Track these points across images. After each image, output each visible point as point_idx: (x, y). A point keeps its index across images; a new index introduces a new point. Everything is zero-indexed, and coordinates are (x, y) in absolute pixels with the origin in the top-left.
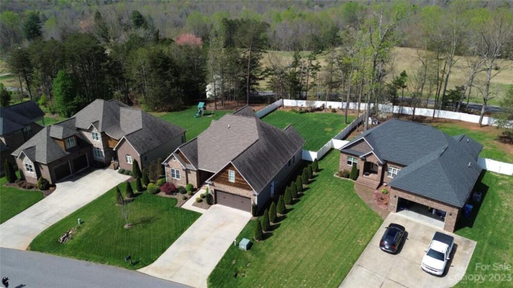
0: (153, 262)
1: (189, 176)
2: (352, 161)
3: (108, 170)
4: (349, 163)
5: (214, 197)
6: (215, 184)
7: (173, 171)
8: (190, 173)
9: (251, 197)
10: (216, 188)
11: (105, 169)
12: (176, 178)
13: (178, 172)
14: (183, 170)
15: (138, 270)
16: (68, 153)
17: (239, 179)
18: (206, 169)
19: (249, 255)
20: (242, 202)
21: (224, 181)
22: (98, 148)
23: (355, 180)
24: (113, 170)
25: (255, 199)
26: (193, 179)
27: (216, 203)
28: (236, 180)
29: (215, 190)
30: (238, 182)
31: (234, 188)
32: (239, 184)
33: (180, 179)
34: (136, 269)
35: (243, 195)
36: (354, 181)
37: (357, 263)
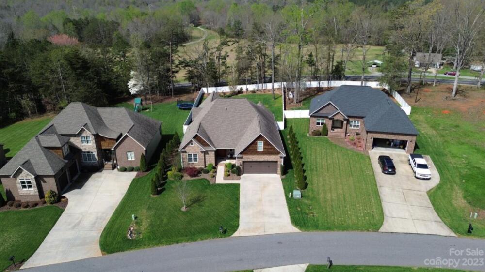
0: (238, 227)
1: (206, 157)
2: (321, 122)
3: (104, 172)
4: (318, 124)
5: (242, 169)
6: (244, 156)
7: (190, 155)
8: (208, 154)
9: (279, 160)
10: (244, 160)
11: (101, 172)
12: (193, 162)
13: (195, 155)
14: (202, 152)
15: (232, 236)
16: (67, 161)
17: (267, 147)
18: (223, 147)
19: (305, 201)
20: (269, 167)
21: (253, 152)
22: (88, 152)
23: (327, 135)
24: (111, 171)
25: (281, 161)
26: (211, 158)
27: (243, 173)
28: (264, 148)
29: (243, 162)
30: (265, 150)
31: (262, 156)
32: (266, 152)
33: (197, 162)
34: (230, 236)
35: (270, 160)
36: (326, 137)
37: (378, 186)
